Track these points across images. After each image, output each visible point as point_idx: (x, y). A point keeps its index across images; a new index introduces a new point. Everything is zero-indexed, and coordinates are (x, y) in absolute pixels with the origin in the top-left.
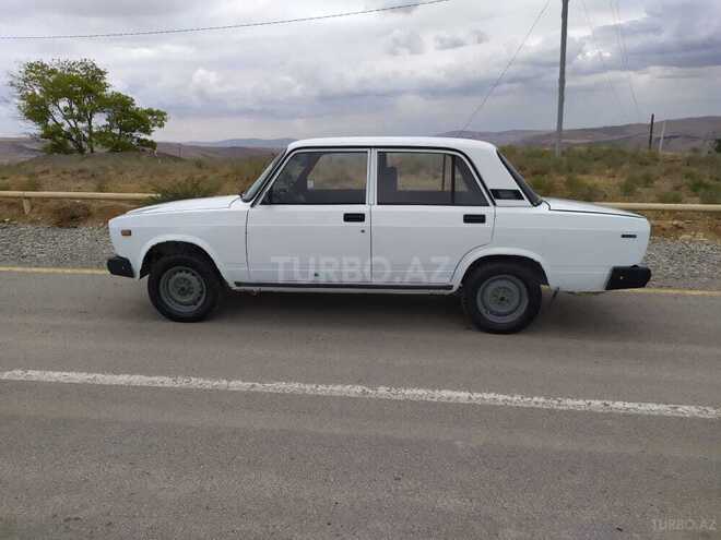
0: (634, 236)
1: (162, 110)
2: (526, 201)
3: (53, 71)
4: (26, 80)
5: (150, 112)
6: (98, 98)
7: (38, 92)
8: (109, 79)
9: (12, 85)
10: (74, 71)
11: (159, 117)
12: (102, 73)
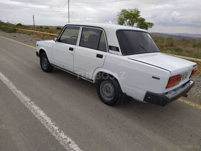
0: (159, 79)
1: (153, 23)
2: (120, 53)
3: (127, 12)
4: (121, 14)
5: (149, 23)
6: (137, 19)
7: (123, 17)
8: (140, 14)
9: (118, 15)
10: (132, 12)
11: (151, 25)
12: (139, 12)
